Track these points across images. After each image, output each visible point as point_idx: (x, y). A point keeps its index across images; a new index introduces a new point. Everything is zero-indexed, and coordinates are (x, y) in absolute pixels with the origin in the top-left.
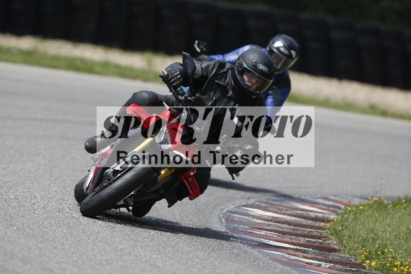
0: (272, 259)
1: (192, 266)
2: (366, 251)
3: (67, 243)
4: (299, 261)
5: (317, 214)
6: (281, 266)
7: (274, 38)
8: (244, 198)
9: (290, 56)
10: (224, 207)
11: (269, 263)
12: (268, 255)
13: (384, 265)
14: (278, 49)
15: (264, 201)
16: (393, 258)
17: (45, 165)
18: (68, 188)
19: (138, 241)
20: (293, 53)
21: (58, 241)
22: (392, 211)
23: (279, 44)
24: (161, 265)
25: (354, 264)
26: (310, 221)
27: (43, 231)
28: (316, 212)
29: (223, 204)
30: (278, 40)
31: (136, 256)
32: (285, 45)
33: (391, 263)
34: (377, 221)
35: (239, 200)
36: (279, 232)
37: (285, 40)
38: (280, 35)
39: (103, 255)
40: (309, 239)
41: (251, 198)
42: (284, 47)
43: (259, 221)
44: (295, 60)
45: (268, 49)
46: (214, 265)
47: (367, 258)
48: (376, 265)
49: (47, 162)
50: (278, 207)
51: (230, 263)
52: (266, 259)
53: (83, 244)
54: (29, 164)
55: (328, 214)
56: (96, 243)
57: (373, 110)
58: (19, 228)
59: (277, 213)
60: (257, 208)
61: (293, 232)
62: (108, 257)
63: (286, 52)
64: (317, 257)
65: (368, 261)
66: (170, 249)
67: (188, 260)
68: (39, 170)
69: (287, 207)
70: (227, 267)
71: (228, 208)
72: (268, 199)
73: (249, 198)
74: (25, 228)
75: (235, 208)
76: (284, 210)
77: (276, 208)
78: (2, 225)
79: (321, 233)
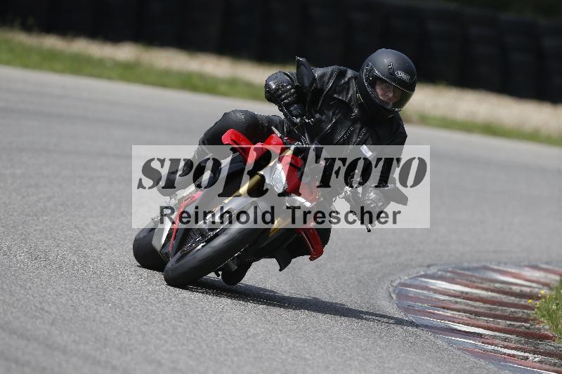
0: (460, 349)
4: (497, 352)
5: (522, 289)
6: (473, 359)
8: (422, 266)
10: (395, 278)
11: (456, 355)
15: (450, 269)
26: (513, 298)
27: (148, 310)
28: (522, 285)
29: (394, 274)
31: (274, 344)
35: (415, 268)
36: (470, 312)
39: (230, 343)
40: (512, 323)
41: (432, 265)
43: (443, 297)
50: (469, 278)
51: (403, 355)
53: (202, 328)
55: (538, 288)
56: (220, 325)
58: (115, 305)
61: (490, 312)
62: (237, 346)
64: (523, 346)
66: (320, 334)
67: (345, 350)
69: (481, 279)
70: (398, 360)
71: (400, 279)
72: (455, 268)
73: (429, 266)
74: (123, 305)
75: (410, 279)
76: (478, 282)
77: (466, 280)
78: (93, 300)
79: (528, 314)
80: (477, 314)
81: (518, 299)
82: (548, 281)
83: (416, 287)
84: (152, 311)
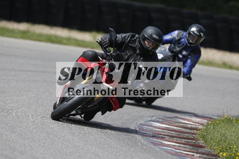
0: (166, 152)
1: (119, 156)
2: (220, 148)
3: (46, 143)
4: (181, 153)
5: (192, 126)
6: (171, 156)
7: (192, 26)
8: (149, 117)
9: (200, 36)
10: (138, 121)
11: (164, 154)
12: (163, 149)
13: (231, 155)
14: (193, 32)
15: (161, 118)
16: (236, 151)
17: (34, 98)
18: (47, 110)
19: (88, 142)
20: (202, 34)
21: (41, 141)
22: (235, 124)
23: (194, 29)
24: (101, 155)
25: (213, 155)
26: (188, 130)
27: (33, 136)
28: (191, 124)
29: (137, 120)
30: (193, 27)
31: (87, 150)
32: (197, 29)
33: (235, 154)
34: (227, 129)
35: (146, 117)
36: (170, 136)
37: (197, 27)
38: (195, 24)
39: (68, 150)
40: (187, 140)
41: (154, 116)
42: (197, 31)
43: (158, 130)
44: (203, 38)
45: (188, 32)
46: (132, 155)
47: (221, 151)
48: (226, 155)
49: (35, 95)
50: (169, 122)
51: (141, 154)
52: (162, 152)
53: (56, 143)
54: (25, 97)
55: (199, 126)
56: (64, 142)
57: (225, 65)
58: (18, 134)
59: (168, 125)
60: (157, 122)
61: (178, 136)
62: (71, 151)
63: (198, 34)
64: (192, 150)
65: (221, 153)
66: (106, 146)
67: (117, 152)
68: (30, 100)
69: (174, 122)
70: (139, 156)
71: (140, 122)
72: (163, 117)
73: (152, 117)
74: (22, 134)
75: (144, 122)
76: (173, 123)
77: (168, 123)
78: (9, 132)
79: (194, 137)
80: (173, 137)
81: (190, 130)
82: (203, 123)
83: (147, 125)
84: (34, 136)
